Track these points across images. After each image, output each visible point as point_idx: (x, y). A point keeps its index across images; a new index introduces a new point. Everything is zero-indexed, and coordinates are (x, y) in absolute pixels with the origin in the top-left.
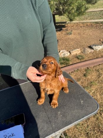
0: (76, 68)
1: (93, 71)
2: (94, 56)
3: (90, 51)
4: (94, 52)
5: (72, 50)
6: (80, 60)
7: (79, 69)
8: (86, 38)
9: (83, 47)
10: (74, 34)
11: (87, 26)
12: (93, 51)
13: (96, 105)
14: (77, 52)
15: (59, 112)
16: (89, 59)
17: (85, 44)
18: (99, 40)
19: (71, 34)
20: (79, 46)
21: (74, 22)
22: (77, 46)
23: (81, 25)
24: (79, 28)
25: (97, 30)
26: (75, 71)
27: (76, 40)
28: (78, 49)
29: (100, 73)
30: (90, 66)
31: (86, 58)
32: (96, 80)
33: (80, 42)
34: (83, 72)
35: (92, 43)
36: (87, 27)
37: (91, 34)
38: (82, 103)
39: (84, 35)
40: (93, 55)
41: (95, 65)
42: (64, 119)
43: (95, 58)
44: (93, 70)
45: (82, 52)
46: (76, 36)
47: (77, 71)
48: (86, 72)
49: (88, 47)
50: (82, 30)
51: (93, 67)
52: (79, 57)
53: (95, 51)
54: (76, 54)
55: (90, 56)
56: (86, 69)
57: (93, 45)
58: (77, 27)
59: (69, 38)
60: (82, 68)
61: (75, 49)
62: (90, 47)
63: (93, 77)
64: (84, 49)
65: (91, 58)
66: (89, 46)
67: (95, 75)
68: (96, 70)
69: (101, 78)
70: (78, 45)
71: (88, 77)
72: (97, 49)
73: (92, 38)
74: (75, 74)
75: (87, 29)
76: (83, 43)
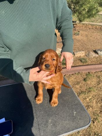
0: (77, 70)
1: (94, 77)
2: (98, 62)
3: (94, 56)
4: (98, 57)
5: (77, 52)
6: (83, 63)
7: (81, 72)
8: (92, 41)
9: (88, 50)
10: (81, 35)
11: (96, 28)
12: (97, 55)
13: (88, 120)
14: (81, 54)
15: (50, 120)
16: (92, 63)
17: (91, 47)
19: (78, 34)
20: (84, 48)
21: (83, 22)
22: (82, 48)
23: (90, 27)
24: (88, 30)
26: (75, 74)
27: (83, 42)
28: (82, 52)
29: (100, 80)
30: (92, 71)
31: (89, 62)
32: (95, 87)
33: (85, 44)
34: (84, 76)
35: (97, 48)
37: (99, 37)
38: (74, 114)
39: (90, 38)
40: (97, 60)
41: (97, 71)
42: (54, 129)
43: (99, 63)
44: (94, 75)
45: (86, 56)
46: (83, 38)
47: (78, 75)
48: (86, 77)
49: (92, 51)
50: (90, 32)
51: (95, 72)
52: (82, 60)
53: (100, 56)
54: (80, 56)
55: (93, 60)
56: (87, 73)
57: (99, 50)
58: (86, 28)
59: (75, 39)
60: (83, 72)
61: (80, 51)
62: (95, 52)
63: (92, 83)
64: (89, 52)
65: (94, 63)
66: (94, 50)
67: (95, 81)
68: (97, 76)
69: (100, 85)
71: (88, 82)
73: (99, 43)
74: (75, 77)
75: (95, 32)
76: (88, 46)
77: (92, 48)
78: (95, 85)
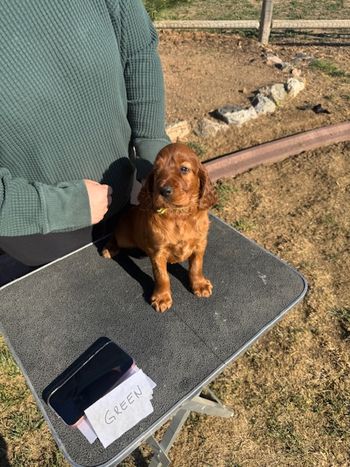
1: (236, 190)
2: (232, 145)
3: (217, 129)
4: (228, 132)
8: (197, 83)
9: (193, 116)
11: (194, 39)
12: (225, 127)
14: (180, 131)
16: (218, 154)
17: (199, 104)
18: (237, 90)
20: (180, 111)
22: (175, 111)
23: (175, 36)
24: (170, 48)
25: (227, 55)
28: (181, 124)
29: (254, 194)
30: (226, 176)
31: (210, 153)
32: (249, 217)
33: (180, 97)
35: (219, 102)
36: (196, 47)
37: (211, 69)
38: (264, 281)
39: (188, 74)
40: (228, 141)
41: (240, 171)
42: (236, 328)
43: (236, 149)
44: (236, 187)
45: (195, 134)
49: (208, 116)
50: (180, 54)
51: (235, 178)
53: (233, 127)
54: (178, 138)
55: (219, 144)
56: (216, 185)
57: (225, 108)
61: (171, 121)
62: (217, 116)
63: (238, 209)
64: (200, 121)
65: (222, 151)
66: (212, 111)
67: (243, 202)
68: (242, 186)
69: (259, 209)
70: (177, 110)
71: (225, 209)
72: (238, 122)
73: (217, 86)
75: (195, 52)
76: (191, 101)
77: (204, 107)
78: (246, 213)
